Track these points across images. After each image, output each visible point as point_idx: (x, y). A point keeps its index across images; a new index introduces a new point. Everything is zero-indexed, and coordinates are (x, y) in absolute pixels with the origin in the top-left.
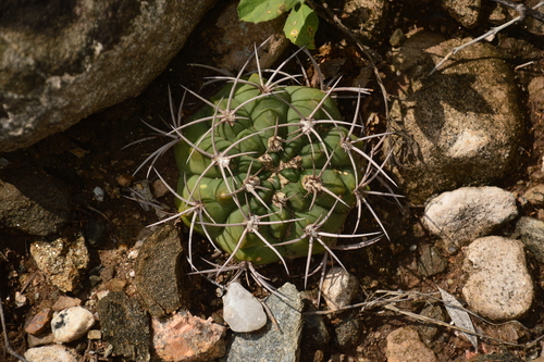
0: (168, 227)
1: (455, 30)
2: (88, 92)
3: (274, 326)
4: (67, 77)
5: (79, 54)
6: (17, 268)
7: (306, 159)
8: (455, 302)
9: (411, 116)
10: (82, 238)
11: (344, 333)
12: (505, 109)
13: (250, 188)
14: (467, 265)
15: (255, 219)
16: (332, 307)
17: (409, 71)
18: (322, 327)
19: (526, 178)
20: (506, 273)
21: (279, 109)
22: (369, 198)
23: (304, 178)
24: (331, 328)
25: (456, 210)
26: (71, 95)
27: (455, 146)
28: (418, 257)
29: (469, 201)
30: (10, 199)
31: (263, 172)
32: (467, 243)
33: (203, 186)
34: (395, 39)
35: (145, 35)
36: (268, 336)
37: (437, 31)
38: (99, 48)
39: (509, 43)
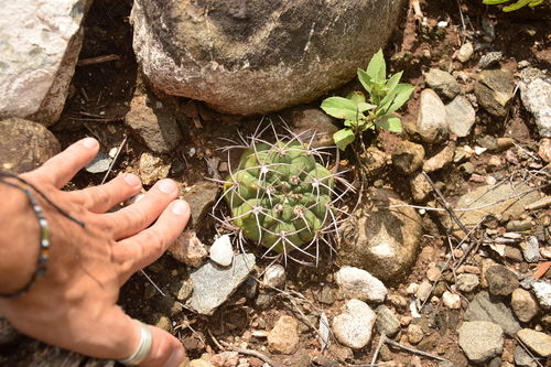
0: (215, 185)
1: (407, 198)
2: (226, 85)
3: (232, 269)
4: (222, 67)
5: (236, 60)
6: (130, 161)
7: (304, 198)
8: (326, 321)
9: (364, 220)
10: (169, 166)
11: (262, 299)
12: (410, 248)
13: (268, 192)
14: (344, 307)
15: (260, 209)
16: (265, 282)
17: (375, 201)
18: (254, 288)
19: (396, 289)
20: (361, 323)
21: (308, 167)
22: (321, 241)
23: (297, 206)
24: (258, 293)
25: (355, 279)
26: (217, 79)
27: (376, 247)
28: (321, 290)
29: (365, 278)
30: (150, 122)
31: (279, 190)
32: (349, 299)
33: (246, 177)
34: (377, 183)
35: (271, 79)
36: (226, 272)
37: (399, 194)
38: (247, 65)
39: (428, 221)
